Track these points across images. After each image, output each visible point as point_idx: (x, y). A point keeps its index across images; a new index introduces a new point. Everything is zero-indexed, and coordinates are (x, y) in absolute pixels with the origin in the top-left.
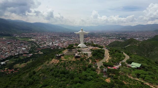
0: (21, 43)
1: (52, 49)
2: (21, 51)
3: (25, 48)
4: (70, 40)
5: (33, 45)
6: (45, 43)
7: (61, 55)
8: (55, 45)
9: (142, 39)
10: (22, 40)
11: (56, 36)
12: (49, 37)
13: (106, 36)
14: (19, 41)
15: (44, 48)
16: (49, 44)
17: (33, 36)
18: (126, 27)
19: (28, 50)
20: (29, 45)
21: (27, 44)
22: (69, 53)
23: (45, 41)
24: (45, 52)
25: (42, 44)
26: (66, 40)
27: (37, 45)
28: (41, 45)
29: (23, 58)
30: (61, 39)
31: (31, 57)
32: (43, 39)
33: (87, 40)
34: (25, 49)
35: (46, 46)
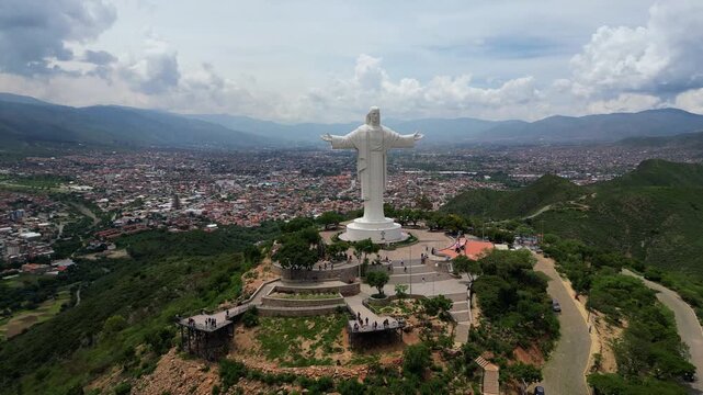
0: (15, 205)
1: (176, 233)
2: (12, 245)
3: (37, 230)
4: (264, 188)
5: (80, 213)
6: (140, 204)
7: (236, 320)
8: (191, 214)
9: (579, 179)
10: (24, 191)
11: (192, 171)
12: (162, 173)
13: (422, 166)
14: (7, 193)
15: (134, 228)
16: (158, 208)
17: (78, 170)
18: (502, 127)
19: (53, 241)
20: (59, 214)
21: (48, 211)
22: (297, 298)
23: (141, 192)
24: (138, 249)
25: (125, 206)
26: (240, 189)
27: (99, 213)
28: (121, 211)
29: (21, 285)
30: (220, 183)
31: (66, 277)
32: (128, 184)
33: (340, 185)
34: (33, 234)
35: (142, 217)
